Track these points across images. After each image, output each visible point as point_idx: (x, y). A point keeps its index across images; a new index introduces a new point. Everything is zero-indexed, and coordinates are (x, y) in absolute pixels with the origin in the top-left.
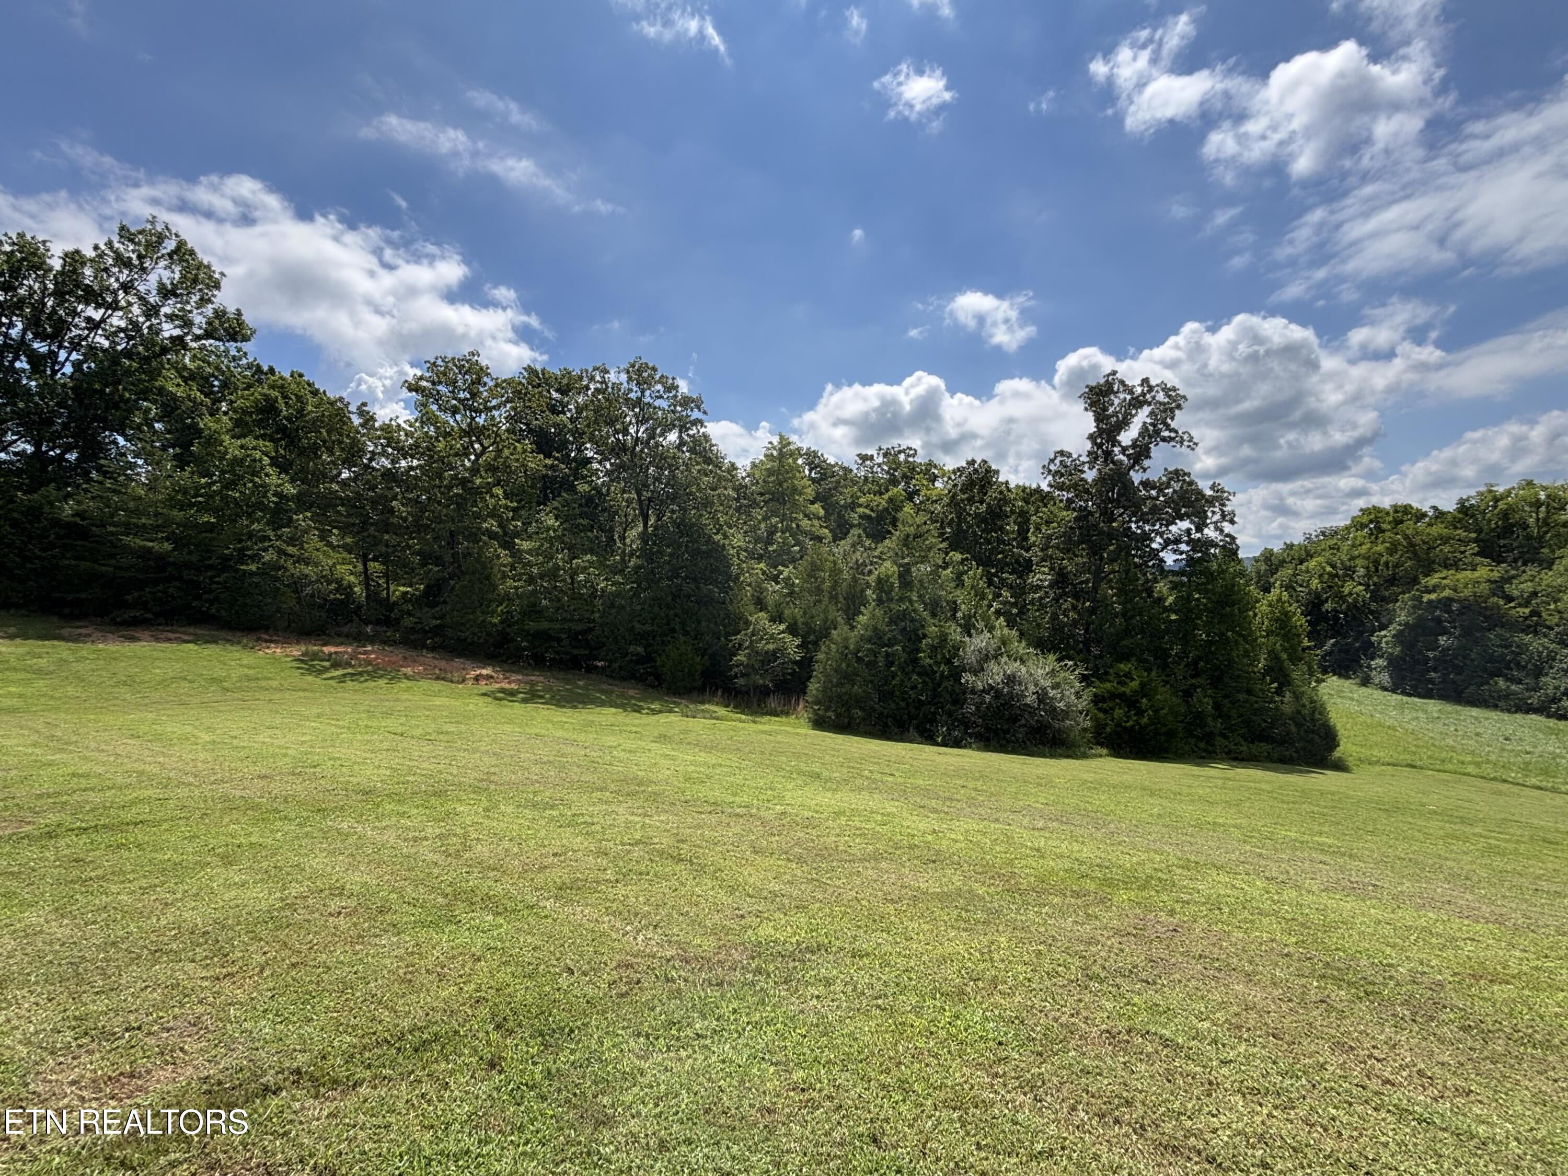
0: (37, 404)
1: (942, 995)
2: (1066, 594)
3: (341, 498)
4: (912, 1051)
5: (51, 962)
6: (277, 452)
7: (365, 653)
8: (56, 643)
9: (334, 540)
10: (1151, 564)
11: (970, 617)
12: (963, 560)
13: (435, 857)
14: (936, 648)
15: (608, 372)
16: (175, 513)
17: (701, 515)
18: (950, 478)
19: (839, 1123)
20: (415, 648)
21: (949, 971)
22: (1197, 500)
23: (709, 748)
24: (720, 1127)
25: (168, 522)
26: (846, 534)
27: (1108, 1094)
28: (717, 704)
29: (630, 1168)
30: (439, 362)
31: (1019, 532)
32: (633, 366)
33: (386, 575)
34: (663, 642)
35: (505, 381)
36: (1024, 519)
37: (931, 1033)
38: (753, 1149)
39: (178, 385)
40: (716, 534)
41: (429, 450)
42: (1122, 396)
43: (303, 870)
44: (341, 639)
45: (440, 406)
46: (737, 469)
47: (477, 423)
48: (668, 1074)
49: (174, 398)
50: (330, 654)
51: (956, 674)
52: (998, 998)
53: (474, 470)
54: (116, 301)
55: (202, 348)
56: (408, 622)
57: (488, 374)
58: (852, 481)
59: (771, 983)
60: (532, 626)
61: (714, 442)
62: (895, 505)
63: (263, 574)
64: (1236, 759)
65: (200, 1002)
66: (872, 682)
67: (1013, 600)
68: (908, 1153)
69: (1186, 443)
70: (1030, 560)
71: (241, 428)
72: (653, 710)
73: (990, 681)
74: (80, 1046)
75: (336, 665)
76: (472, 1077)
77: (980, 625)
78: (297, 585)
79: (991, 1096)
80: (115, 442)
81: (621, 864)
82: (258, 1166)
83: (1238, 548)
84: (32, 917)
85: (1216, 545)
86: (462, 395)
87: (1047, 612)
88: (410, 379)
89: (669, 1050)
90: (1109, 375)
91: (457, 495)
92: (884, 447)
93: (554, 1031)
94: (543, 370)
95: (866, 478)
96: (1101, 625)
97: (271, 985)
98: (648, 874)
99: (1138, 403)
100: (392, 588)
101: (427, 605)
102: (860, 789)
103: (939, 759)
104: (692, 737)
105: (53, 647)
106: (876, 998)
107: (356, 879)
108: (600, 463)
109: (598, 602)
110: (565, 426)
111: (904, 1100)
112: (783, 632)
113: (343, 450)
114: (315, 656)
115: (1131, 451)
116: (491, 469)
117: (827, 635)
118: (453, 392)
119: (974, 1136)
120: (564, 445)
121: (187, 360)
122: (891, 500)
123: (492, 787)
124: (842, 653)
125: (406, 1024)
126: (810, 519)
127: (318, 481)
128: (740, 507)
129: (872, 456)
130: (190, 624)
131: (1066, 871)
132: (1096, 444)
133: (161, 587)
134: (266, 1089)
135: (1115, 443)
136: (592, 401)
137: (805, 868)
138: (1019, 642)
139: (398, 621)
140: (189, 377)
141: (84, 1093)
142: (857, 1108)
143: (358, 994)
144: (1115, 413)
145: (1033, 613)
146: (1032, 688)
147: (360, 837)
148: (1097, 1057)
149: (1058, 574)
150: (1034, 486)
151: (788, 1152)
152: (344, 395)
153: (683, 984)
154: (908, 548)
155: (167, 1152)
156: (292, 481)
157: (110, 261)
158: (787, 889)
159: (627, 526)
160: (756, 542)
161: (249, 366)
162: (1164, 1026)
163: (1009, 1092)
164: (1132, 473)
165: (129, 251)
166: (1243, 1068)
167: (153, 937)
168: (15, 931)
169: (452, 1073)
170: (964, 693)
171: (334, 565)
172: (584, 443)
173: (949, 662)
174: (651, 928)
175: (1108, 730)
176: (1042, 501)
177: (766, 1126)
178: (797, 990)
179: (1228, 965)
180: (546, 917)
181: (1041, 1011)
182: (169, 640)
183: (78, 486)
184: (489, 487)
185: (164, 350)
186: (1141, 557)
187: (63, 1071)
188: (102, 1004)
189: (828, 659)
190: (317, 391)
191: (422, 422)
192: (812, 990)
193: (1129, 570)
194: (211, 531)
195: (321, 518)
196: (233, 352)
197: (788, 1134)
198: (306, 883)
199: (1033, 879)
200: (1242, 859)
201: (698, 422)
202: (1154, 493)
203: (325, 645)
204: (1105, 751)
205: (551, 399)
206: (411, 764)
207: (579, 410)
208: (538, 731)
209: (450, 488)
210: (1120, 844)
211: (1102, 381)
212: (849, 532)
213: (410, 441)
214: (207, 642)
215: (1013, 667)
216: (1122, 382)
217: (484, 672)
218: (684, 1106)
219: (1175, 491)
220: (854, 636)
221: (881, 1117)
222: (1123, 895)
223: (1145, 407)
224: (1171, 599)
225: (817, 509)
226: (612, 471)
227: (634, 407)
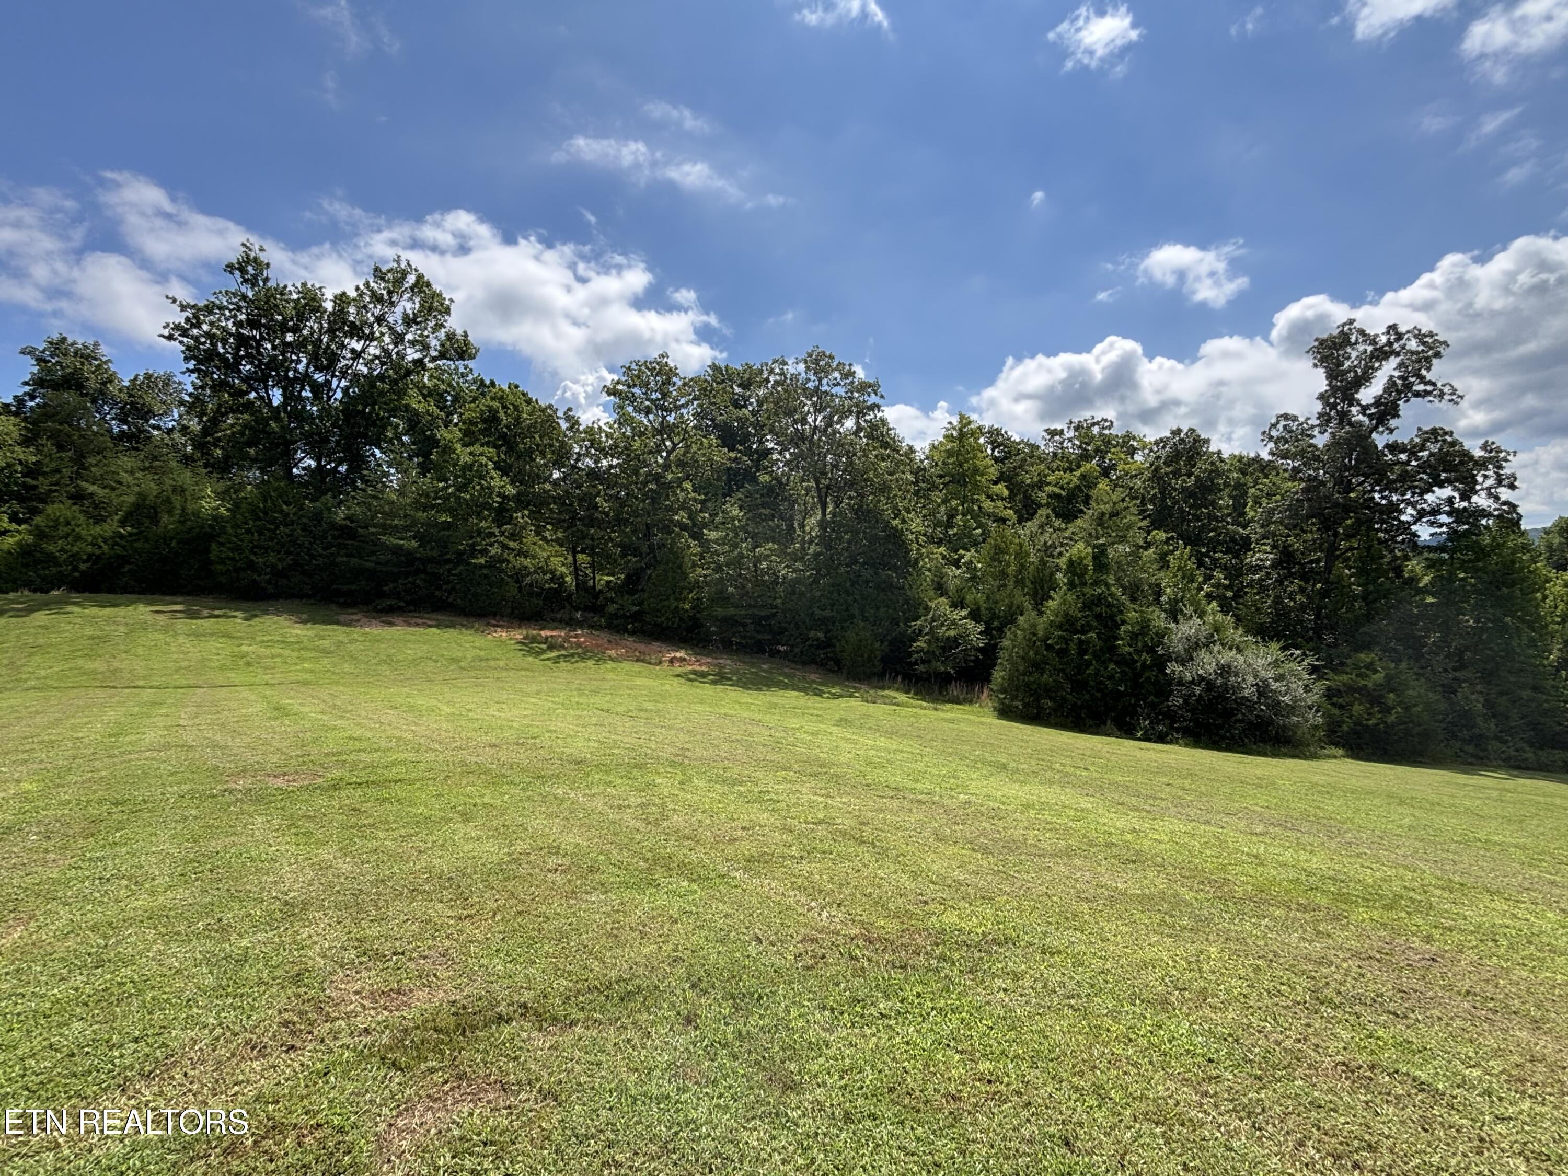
0: (317, 426)
1: (1143, 1001)
2: (1292, 575)
3: (553, 497)
4: (1109, 1056)
5: (338, 892)
6: (499, 456)
7: (576, 636)
8: (335, 627)
9: (547, 534)
10: (1400, 539)
11: (1176, 601)
12: (1168, 539)
13: (638, 824)
14: (1137, 635)
15: (786, 364)
16: (420, 514)
17: (879, 501)
18: (1151, 450)
19: (1028, 1120)
20: (618, 632)
21: (1152, 978)
22: (1462, 463)
23: (891, 733)
24: (904, 1107)
25: (415, 522)
26: (1033, 514)
27: (1345, 1133)
28: (898, 690)
29: (817, 1134)
30: (634, 366)
31: (1235, 507)
32: (810, 355)
33: (592, 566)
34: (843, 628)
35: (692, 380)
36: (1240, 491)
37: (1130, 1040)
38: (938, 1133)
39: (420, 402)
40: (894, 519)
41: (626, 449)
42: (1361, 347)
43: (526, 829)
44: (556, 624)
45: (635, 407)
46: (915, 452)
47: (668, 422)
48: (853, 1049)
49: (416, 413)
50: (547, 638)
51: (1160, 663)
52: (1208, 1011)
53: (666, 467)
54: (372, 333)
55: (437, 368)
56: (612, 608)
57: (677, 374)
58: (1039, 458)
59: (956, 971)
60: (719, 612)
61: (891, 426)
62: (1088, 482)
63: (490, 567)
64: (1518, 768)
65: (448, 937)
66: (1063, 670)
67: (1227, 582)
68: (1104, 1162)
69: (1447, 397)
70: (1248, 537)
71: (469, 438)
72: (834, 694)
73: (1201, 672)
74: (361, 963)
75: (551, 648)
76: (671, 1029)
77: (1189, 610)
78: (519, 575)
79: (1200, 1115)
80: (374, 455)
81: (805, 841)
82: (496, 1082)
83: (1520, 517)
84: (325, 854)
85: (1488, 515)
86: (654, 396)
87: (1269, 596)
88: (609, 384)
89: (853, 1025)
90: (1344, 325)
91: (650, 490)
92: (1076, 420)
93: (744, 996)
94: (726, 367)
95: (1055, 454)
96: (1335, 611)
97: (502, 928)
98: (831, 853)
99: (1382, 354)
100: (597, 577)
101: (628, 593)
102: (1051, 783)
103: (1139, 754)
104: (871, 723)
105: (334, 630)
106: (1068, 998)
107: (570, 840)
108: (780, 453)
109: (779, 588)
110: (747, 419)
111: (1100, 1107)
112: (965, 618)
113: (553, 453)
114: (534, 640)
115: (1373, 410)
116: (681, 464)
117: (1013, 621)
118: (646, 394)
119: (1180, 1155)
120: (746, 438)
121: (426, 379)
122: (1083, 477)
123: (687, 762)
124: (1030, 640)
125: (613, 974)
126: (993, 500)
127: (533, 482)
128: (919, 491)
129: (1062, 431)
130: (433, 611)
131: (1291, 881)
132: (1328, 404)
133: (410, 579)
134: (500, 1017)
135: (1352, 401)
136: (772, 393)
137: (991, 859)
138: (1236, 628)
139: (603, 607)
140: (428, 394)
141: (365, 1002)
142: (1047, 1108)
143: (572, 944)
144: (1352, 369)
145: (1251, 596)
146: (1250, 679)
147: (573, 803)
148: (1330, 1090)
149: (1281, 552)
150: (1252, 455)
151: (973, 1141)
152: (553, 402)
153: (866, 963)
154: (1103, 528)
155: (426, 1059)
156: (512, 483)
157: (368, 299)
158: (973, 879)
159: (806, 514)
160: (936, 526)
161: (475, 381)
162: (1420, 1067)
163: (1220, 1114)
164: (1374, 435)
165: (380, 288)
166: (1526, 1128)
167: (411, 878)
168: (313, 864)
169: (653, 1023)
170: (1170, 684)
171: (549, 557)
172: (765, 435)
173: (1151, 650)
174: (835, 906)
175: (1345, 728)
176: (1262, 471)
177: (951, 1113)
178: (983, 982)
179: (1507, 1006)
180: (736, 887)
181: (1260, 1032)
182: (417, 625)
183: (348, 494)
184: (680, 481)
185: (409, 373)
186: (1386, 531)
187: (349, 982)
188: (374, 931)
189: (1014, 647)
190: (531, 399)
191: (620, 424)
192: (998, 983)
193: (1371, 547)
194: (449, 529)
195: (537, 516)
196: (462, 370)
197: (974, 1123)
198: (528, 841)
199: (1250, 888)
200: (1527, 885)
201: (875, 407)
202: (1403, 457)
203: (542, 629)
204: (1340, 752)
205: (733, 393)
206: (616, 737)
207: (760, 403)
208: (727, 711)
209: (645, 483)
210: (1359, 856)
211: (1335, 332)
212: (1036, 512)
213: (610, 442)
214: (447, 627)
215: (1226, 657)
216: (1362, 332)
217: (678, 655)
218: (868, 1082)
219: (1432, 454)
220: (1042, 623)
221: (1074, 1120)
222: (1362, 914)
223: (1392, 358)
224: (1427, 579)
225: (1001, 489)
226: (791, 461)
227: (812, 396)
